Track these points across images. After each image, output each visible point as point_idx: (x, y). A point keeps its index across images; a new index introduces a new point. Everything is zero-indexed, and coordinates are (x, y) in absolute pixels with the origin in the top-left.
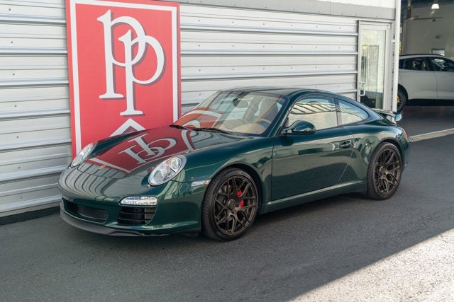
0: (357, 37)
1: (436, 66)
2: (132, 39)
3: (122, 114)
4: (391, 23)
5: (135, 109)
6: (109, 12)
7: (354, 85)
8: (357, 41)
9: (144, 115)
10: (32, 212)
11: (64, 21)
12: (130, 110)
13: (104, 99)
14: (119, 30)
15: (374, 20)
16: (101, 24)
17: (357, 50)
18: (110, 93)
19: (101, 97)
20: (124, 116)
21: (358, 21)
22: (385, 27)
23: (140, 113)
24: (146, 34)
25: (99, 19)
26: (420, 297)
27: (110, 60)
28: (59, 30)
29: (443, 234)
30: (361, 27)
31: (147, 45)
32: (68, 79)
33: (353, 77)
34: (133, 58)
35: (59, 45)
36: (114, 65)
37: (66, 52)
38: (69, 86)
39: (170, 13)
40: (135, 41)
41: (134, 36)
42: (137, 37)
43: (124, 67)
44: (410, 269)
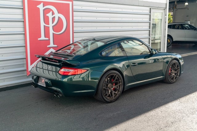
0: (150, 15)
1: (185, 27)
2: (52, 15)
3: (48, 46)
4: (164, 9)
5: (54, 44)
6: (42, 4)
7: (149, 35)
8: (150, 17)
9: (57, 47)
10: (8, 87)
11: (22, 7)
12: (52, 45)
13: (40, 40)
14: (46, 11)
15: (158, 8)
16: (39, 9)
17: (150, 21)
18: (43, 38)
19: (39, 39)
20: (49, 47)
21: (150, 8)
22: (162, 11)
23: (56, 46)
24: (58, 13)
25: (38, 6)
26: (165, 129)
27: (42, 24)
28: (20, 11)
29: (180, 99)
30: (152, 11)
31: (59, 17)
32: (24, 32)
33: (148, 31)
34: (53, 23)
35: (20, 17)
36: (44, 26)
37: (23, 20)
38: (25, 34)
39: (69, 4)
40: (54, 16)
41: (53, 14)
42: (54, 14)
43: (49, 27)
44: (163, 115)
